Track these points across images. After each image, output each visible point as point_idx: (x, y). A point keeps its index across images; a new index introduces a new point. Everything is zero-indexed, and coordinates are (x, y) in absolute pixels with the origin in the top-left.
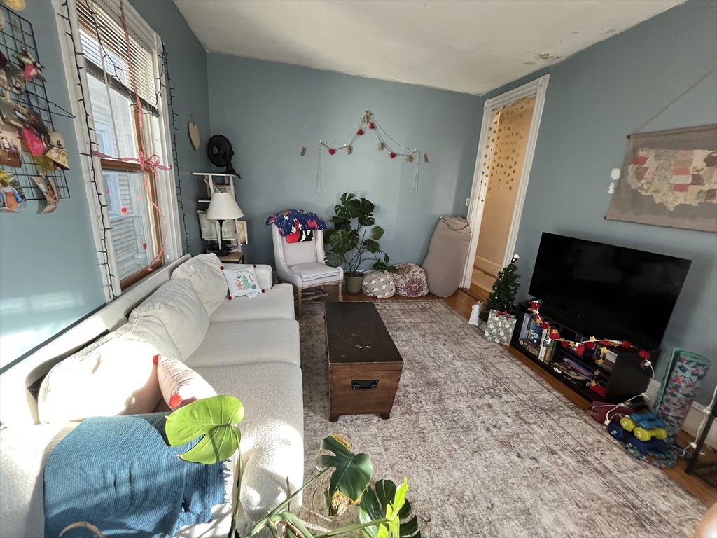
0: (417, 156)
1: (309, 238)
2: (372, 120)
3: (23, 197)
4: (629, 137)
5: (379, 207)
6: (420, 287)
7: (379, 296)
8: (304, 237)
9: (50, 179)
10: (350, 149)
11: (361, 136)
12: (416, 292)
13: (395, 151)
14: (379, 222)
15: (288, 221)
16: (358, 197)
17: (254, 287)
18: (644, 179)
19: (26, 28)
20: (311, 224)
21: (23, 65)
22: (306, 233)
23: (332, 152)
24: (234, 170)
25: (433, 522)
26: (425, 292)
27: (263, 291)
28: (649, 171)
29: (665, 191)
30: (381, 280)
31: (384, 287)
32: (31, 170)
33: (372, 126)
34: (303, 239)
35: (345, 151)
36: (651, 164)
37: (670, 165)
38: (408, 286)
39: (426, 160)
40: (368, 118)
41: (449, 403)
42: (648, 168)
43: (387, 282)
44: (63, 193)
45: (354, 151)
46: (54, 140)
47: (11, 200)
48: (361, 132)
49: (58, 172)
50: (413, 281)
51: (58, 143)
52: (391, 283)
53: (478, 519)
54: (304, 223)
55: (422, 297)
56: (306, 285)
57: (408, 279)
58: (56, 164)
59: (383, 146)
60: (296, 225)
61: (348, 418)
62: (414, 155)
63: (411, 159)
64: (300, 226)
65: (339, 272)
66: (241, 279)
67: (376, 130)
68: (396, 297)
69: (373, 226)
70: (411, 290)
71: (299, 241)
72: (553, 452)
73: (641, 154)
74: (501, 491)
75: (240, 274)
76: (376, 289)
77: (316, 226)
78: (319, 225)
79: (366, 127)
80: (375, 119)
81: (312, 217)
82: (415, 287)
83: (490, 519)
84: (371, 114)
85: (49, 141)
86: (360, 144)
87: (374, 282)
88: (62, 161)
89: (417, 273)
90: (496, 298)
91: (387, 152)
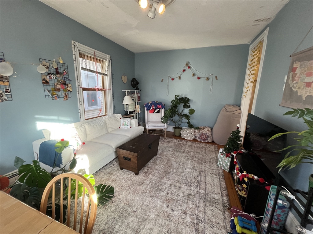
0: (211, 78)
1: (158, 112)
2: (189, 65)
3: (58, 97)
4: (290, 56)
5: (192, 101)
6: (206, 138)
7: (186, 139)
8: (156, 111)
9: (67, 94)
10: (180, 78)
11: (184, 72)
12: (204, 140)
13: (200, 76)
14: (192, 107)
15: (149, 105)
16: (183, 97)
17: (128, 126)
18: (295, 81)
19: (66, 65)
20: (158, 106)
21: (64, 72)
22: (157, 110)
23: (173, 79)
24: (138, 89)
25: (114, 204)
26: (210, 140)
27: (131, 127)
28: (297, 75)
29: (302, 87)
30: (188, 132)
31: (188, 135)
32: (62, 92)
33: (189, 67)
34: (156, 112)
35: (178, 79)
36: (298, 71)
37: (305, 71)
38: (200, 137)
39: (217, 79)
40: (187, 65)
41: (165, 180)
42: (297, 74)
43: (190, 133)
44: (70, 96)
45: (181, 79)
46: (69, 86)
47: (56, 98)
48: (184, 71)
49: (69, 92)
50: (203, 134)
51: (70, 86)
52: (192, 134)
53: (127, 211)
54: (156, 106)
55: (208, 143)
56: (150, 128)
57: (200, 133)
58: (69, 90)
59: (194, 75)
60: (152, 107)
61: (125, 170)
62: (210, 77)
63: (208, 79)
64: (154, 107)
65: (165, 125)
66: (124, 123)
67: (191, 69)
68: (195, 140)
69: (189, 109)
70: (201, 138)
71: (154, 112)
72: (185, 213)
73: (295, 66)
74: (145, 210)
75: (125, 121)
76: (185, 135)
77: (161, 107)
78: (162, 107)
79: (186, 68)
80: (191, 64)
81: (160, 104)
82: (203, 137)
83: (130, 213)
84: (189, 63)
85: (68, 86)
86: (184, 75)
87: (184, 132)
88: (71, 90)
89: (206, 131)
90: (228, 146)
91: (196, 77)
